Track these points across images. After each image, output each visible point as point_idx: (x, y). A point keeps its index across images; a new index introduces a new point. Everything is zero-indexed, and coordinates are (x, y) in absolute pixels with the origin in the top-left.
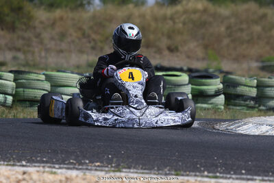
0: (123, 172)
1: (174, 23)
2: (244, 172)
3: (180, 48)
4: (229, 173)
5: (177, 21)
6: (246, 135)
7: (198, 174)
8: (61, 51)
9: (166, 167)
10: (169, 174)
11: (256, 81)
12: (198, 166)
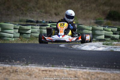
0: (29, 65)
1: (58, 3)
2: (82, 65)
3: (60, 13)
4: (76, 66)
5: (59, 2)
6: (85, 50)
7: (62, 66)
8: (8, 15)
9: (48, 63)
10: (49, 66)
11: (91, 27)
12: (62, 63)
